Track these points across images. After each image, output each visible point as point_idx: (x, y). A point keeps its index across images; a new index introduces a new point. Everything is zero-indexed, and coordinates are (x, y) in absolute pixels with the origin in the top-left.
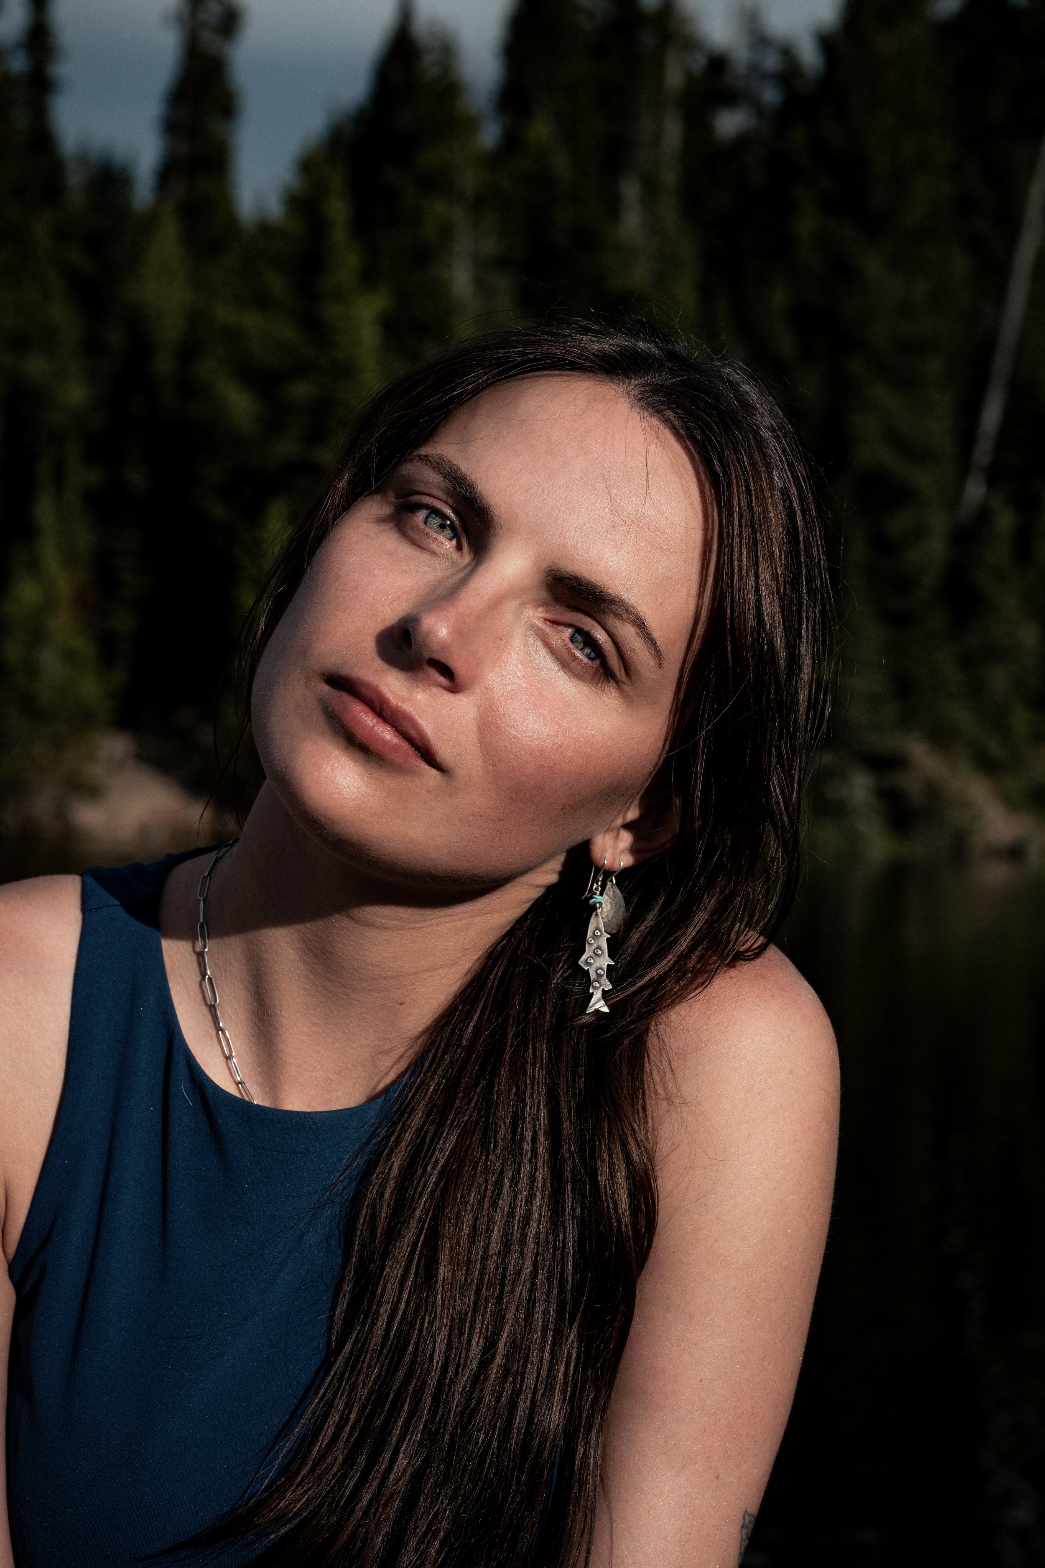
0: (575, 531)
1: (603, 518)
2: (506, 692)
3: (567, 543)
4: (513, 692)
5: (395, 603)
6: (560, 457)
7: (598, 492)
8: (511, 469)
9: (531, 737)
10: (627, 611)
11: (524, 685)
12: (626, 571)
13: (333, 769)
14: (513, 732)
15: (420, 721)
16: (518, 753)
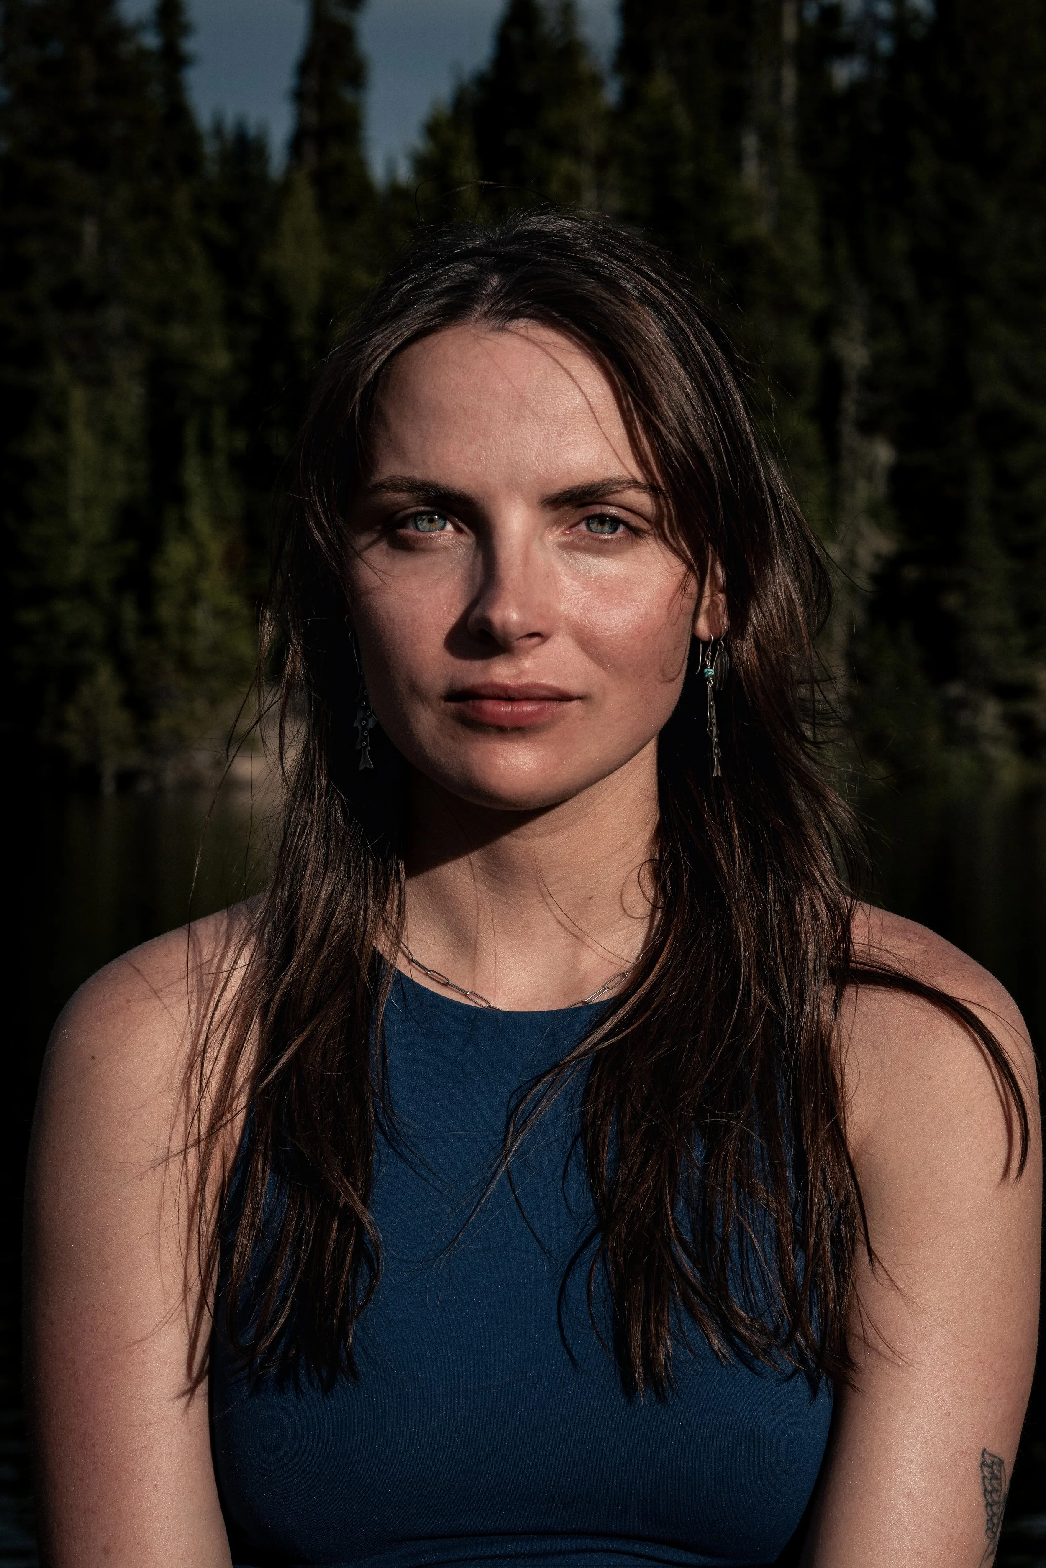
0: (538, 461)
1: (548, 434)
2: (581, 609)
3: (539, 474)
4: (586, 605)
5: (452, 610)
6: (482, 414)
7: (530, 418)
8: (454, 452)
9: (624, 625)
10: (619, 483)
11: (588, 593)
12: (596, 457)
13: (505, 759)
14: (609, 633)
15: (542, 681)
16: (623, 645)
